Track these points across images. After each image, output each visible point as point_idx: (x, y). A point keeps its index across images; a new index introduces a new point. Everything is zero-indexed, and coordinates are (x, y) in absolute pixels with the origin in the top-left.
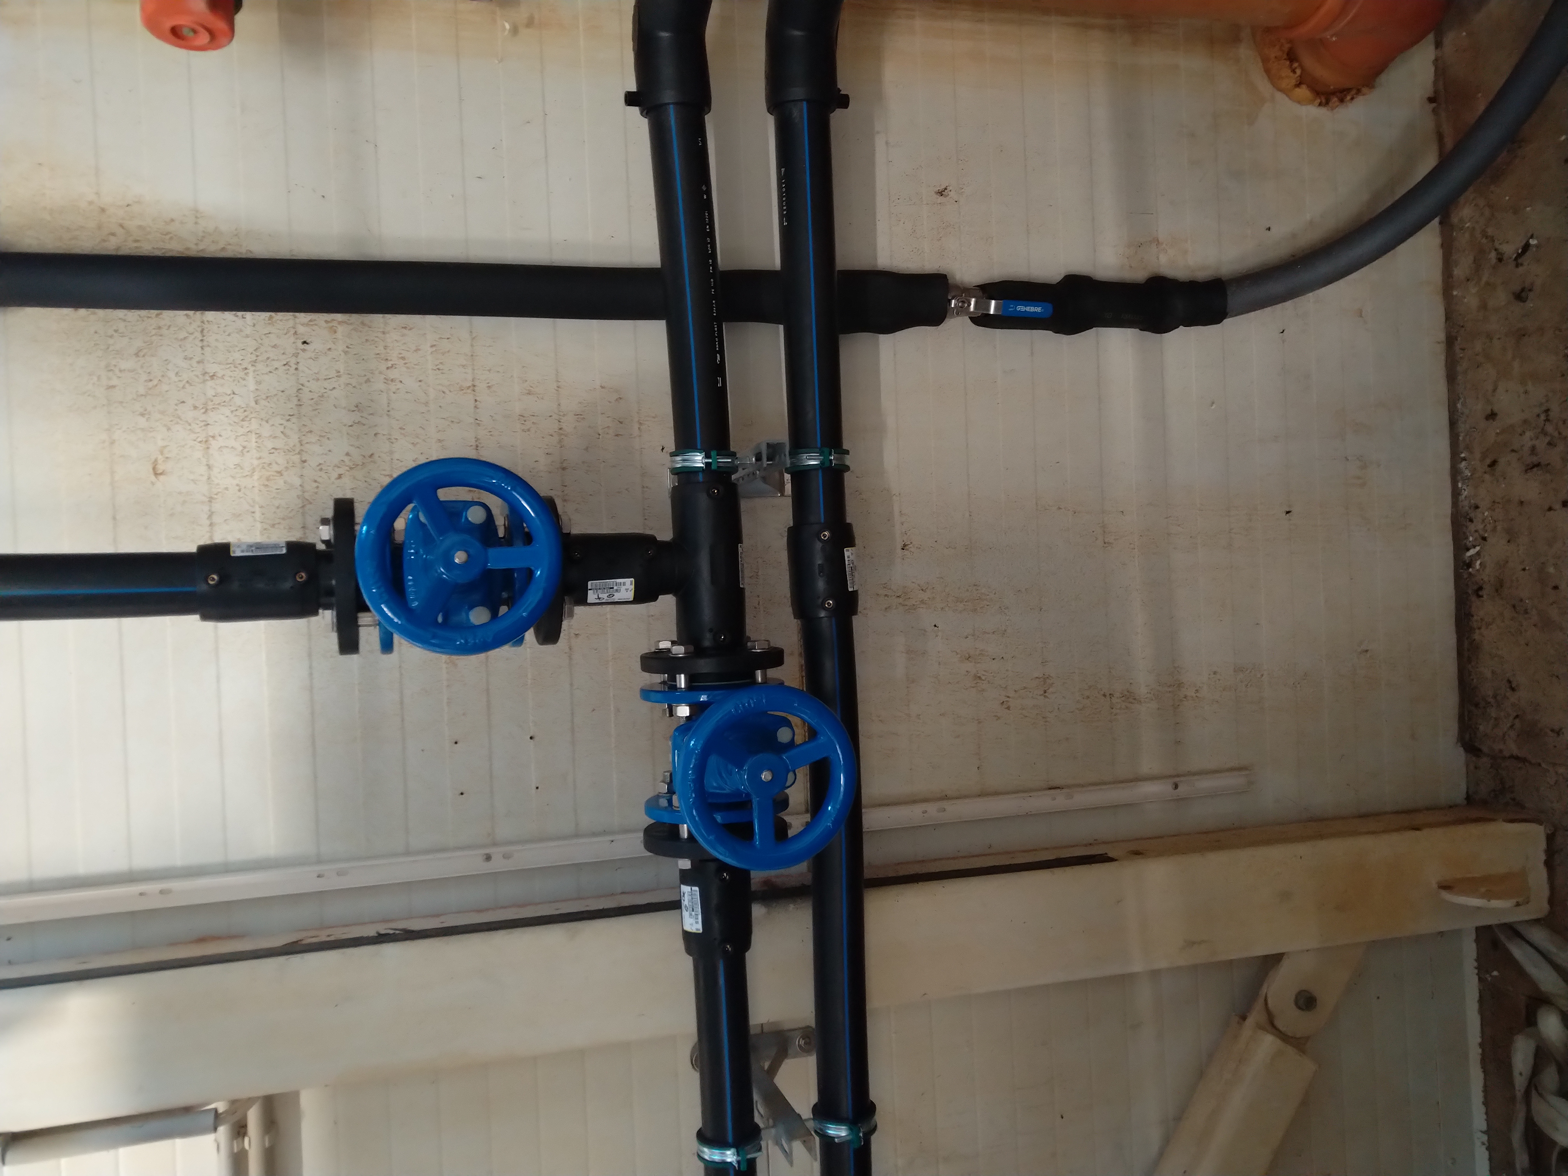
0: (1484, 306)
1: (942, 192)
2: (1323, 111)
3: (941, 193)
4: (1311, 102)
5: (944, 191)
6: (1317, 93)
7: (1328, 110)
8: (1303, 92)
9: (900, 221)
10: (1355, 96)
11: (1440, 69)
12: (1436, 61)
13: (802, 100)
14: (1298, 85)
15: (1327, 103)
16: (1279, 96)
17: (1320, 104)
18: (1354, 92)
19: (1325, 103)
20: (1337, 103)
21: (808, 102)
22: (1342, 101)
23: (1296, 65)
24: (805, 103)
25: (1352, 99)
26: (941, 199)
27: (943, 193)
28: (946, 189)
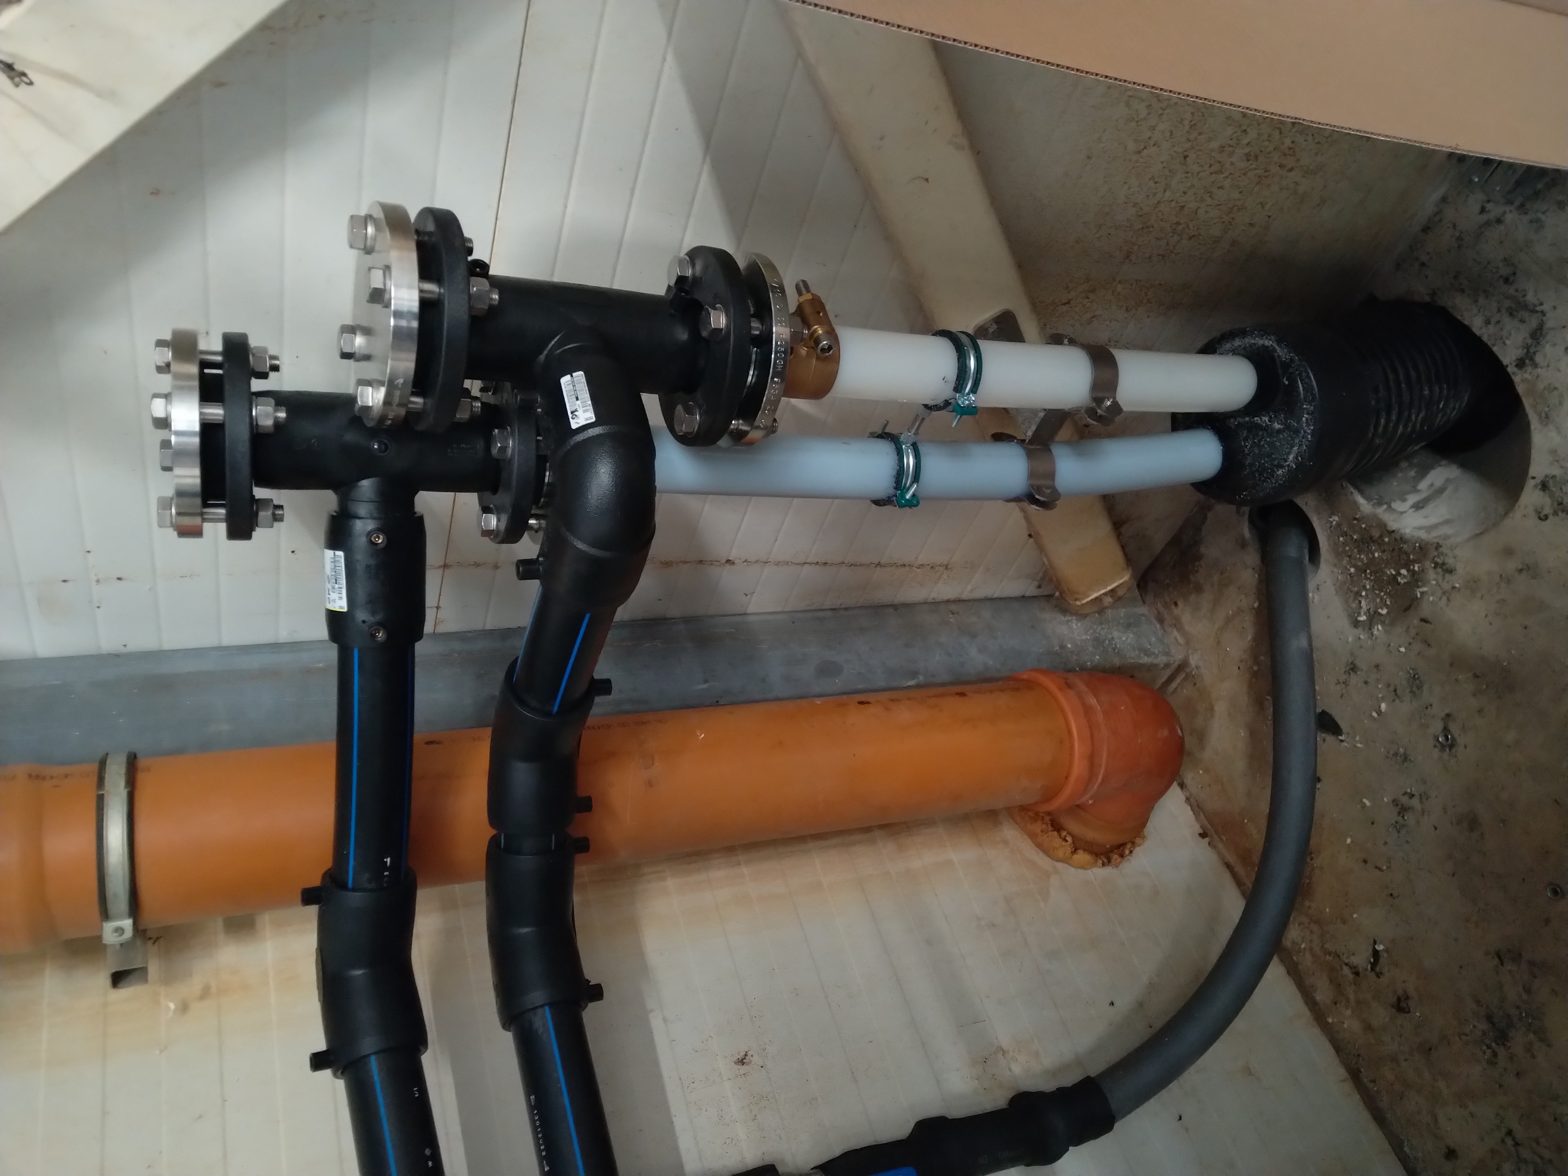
0: (1368, 1028)
1: (742, 1060)
2: (1108, 871)
3: (742, 1062)
4: (1094, 865)
5: (745, 1059)
6: (1096, 854)
7: (1113, 868)
8: (1082, 857)
9: (701, 1109)
10: (1132, 849)
11: (1196, 806)
12: (1188, 799)
13: (542, 1006)
14: (1075, 851)
15: (1109, 861)
16: (1060, 865)
17: (1103, 865)
18: (1129, 846)
19: (1108, 862)
20: (1119, 860)
21: (551, 1005)
22: (1122, 856)
23: (1064, 834)
24: (547, 1009)
25: (1131, 852)
26: (744, 1069)
27: (744, 1060)
28: (746, 1055)
